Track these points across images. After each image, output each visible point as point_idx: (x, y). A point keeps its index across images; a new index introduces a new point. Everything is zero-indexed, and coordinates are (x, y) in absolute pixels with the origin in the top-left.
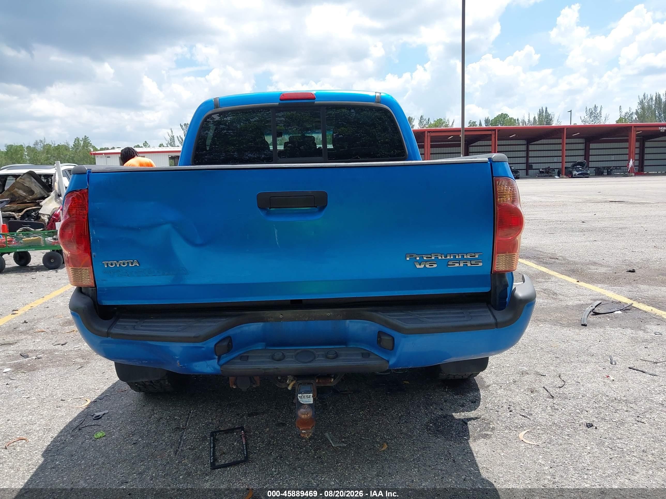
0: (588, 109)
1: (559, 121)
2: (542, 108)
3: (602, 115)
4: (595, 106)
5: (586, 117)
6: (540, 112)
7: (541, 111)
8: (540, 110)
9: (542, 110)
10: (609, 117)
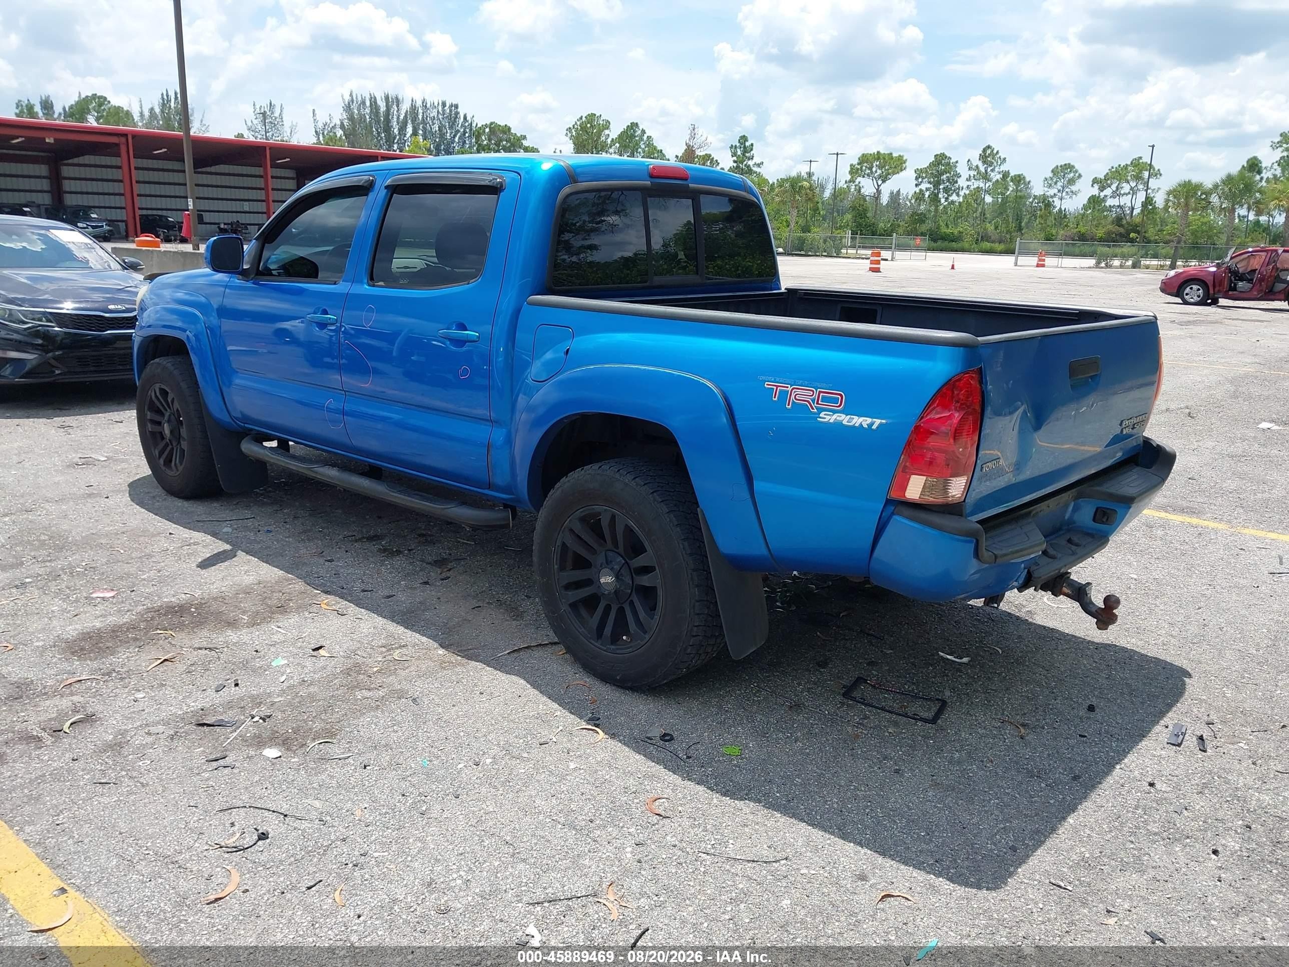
0: (258, 107)
1: (204, 122)
2: (167, 91)
3: (285, 123)
4: (271, 104)
5: (255, 122)
6: (163, 99)
7: (165, 97)
8: (162, 94)
9: (167, 96)
10: (297, 129)
